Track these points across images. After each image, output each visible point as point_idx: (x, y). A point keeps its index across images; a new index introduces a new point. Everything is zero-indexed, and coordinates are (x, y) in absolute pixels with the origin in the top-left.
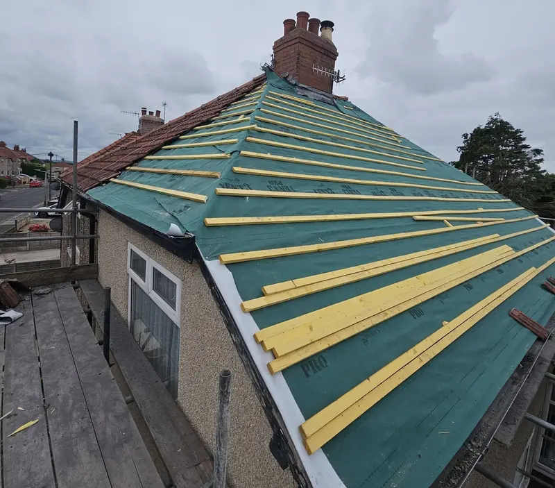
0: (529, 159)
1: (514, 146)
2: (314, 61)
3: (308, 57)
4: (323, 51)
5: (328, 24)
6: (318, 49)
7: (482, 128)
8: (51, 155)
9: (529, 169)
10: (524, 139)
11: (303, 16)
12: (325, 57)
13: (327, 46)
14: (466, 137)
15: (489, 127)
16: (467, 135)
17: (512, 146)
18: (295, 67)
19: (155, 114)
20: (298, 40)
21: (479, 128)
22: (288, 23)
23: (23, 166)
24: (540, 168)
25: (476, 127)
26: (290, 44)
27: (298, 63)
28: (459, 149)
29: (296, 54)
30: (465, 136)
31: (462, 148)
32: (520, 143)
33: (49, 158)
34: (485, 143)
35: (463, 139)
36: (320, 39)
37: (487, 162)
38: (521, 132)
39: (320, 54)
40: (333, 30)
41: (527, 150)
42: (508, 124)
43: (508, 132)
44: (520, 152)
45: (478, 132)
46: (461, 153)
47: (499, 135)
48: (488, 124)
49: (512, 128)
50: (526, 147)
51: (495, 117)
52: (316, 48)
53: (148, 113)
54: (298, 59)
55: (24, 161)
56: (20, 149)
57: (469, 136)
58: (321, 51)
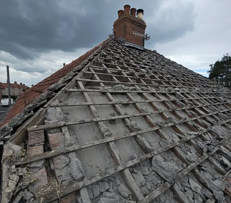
2: (134, 30)
3: (131, 28)
4: (138, 25)
5: (141, 11)
6: (136, 24)
11: (127, 7)
12: (140, 27)
13: (140, 22)
14: (212, 66)
16: (212, 65)
18: (124, 33)
20: (124, 19)
21: (218, 61)
22: (120, 12)
26: (121, 22)
27: (125, 31)
28: (208, 72)
29: (124, 26)
30: (211, 65)
34: (221, 68)
35: (210, 67)
36: (136, 18)
37: (223, 77)
39: (137, 26)
40: (143, 14)
45: (217, 63)
46: (209, 74)
47: (228, 64)
48: (223, 59)
51: (226, 56)
52: (134, 23)
54: (125, 29)
56: (23, 84)
57: (213, 66)
58: (137, 25)
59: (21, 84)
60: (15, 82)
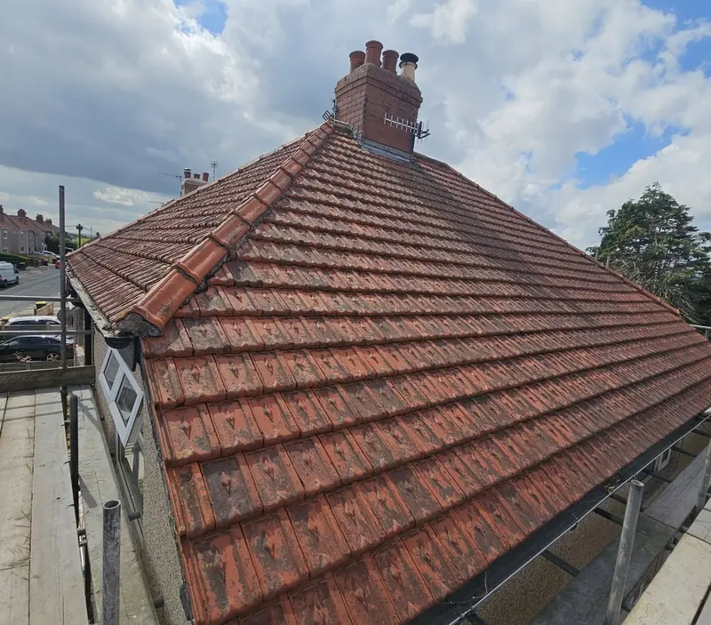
0: (695, 245)
1: (677, 228)
2: (387, 109)
3: (379, 103)
4: (400, 95)
5: (410, 59)
6: (394, 93)
7: (633, 202)
8: (80, 228)
9: (694, 259)
10: (691, 219)
12: (404, 103)
13: (405, 89)
14: (612, 215)
15: (644, 201)
16: (614, 211)
17: (673, 228)
18: (361, 116)
19: (201, 177)
20: (365, 80)
21: (630, 203)
22: (356, 56)
23: (47, 241)
24: (709, 259)
25: (626, 201)
26: (355, 85)
27: (364, 111)
28: (602, 231)
29: (363, 98)
30: (611, 213)
31: (604, 229)
32: (685, 224)
33: (77, 232)
34: (636, 222)
35: (608, 218)
36: (398, 78)
37: (638, 249)
38: (687, 209)
39: (396, 99)
40: (416, 67)
41: (693, 233)
42: (670, 197)
43: (669, 209)
44: (684, 237)
45: (629, 210)
46: (603, 236)
47: (656, 212)
48: (644, 197)
49: (674, 203)
50: (691, 229)
51: (653, 189)
52: (390, 90)
53: (192, 176)
54: (365, 105)
55: (49, 234)
56: (44, 220)
57: (616, 214)
58: (398, 95)
59: (40, 218)
60: (22, 213)
